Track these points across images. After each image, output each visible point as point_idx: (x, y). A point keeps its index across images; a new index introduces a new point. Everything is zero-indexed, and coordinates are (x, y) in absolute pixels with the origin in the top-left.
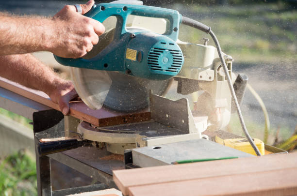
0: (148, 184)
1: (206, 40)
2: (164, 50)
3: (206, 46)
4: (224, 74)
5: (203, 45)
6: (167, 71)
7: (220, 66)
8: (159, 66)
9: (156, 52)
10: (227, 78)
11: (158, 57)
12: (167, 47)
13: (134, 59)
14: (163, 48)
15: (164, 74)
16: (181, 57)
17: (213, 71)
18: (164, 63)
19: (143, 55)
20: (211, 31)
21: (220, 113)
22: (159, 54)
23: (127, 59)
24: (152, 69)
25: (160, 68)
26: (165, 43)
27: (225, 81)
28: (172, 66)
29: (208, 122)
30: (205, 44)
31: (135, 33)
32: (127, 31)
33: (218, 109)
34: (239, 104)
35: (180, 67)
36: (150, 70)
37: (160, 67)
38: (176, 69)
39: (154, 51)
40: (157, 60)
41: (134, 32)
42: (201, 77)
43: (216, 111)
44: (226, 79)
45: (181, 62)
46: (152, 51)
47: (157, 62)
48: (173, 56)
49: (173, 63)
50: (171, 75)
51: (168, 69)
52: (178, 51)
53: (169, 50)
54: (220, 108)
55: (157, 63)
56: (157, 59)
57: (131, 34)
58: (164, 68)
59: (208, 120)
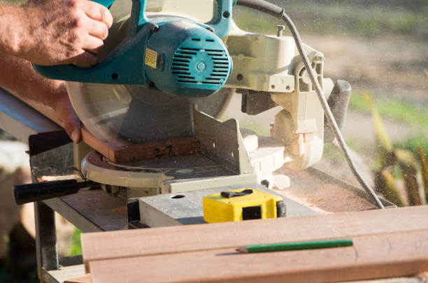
0: (123, 257)
1: (280, 28)
2: (198, 50)
3: (281, 38)
4: (310, 80)
5: (275, 36)
6: (203, 82)
7: (304, 69)
8: (190, 76)
9: (184, 55)
10: (315, 88)
11: (188, 62)
12: (202, 45)
13: (154, 65)
14: (196, 47)
15: (198, 87)
16: (227, 59)
17: (293, 77)
18: (198, 71)
19: (164, 59)
20: (284, 14)
21: (304, 141)
22: (191, 58)
23: (147, 66)
24: (180, 81)
25: (192, 80)
26: (199, 40)
27: (312, 92)
28: (212, 75)
29: (285, 156)
30: (278, 35)
31: (158, 24)
32: (147, 20)
33: (301, 136)
34: (339, 126)
35: (225, 76)
36: (176, 82)
37: (193, 78)
38: (219, 79)
39: (182, 53)
40: (186, 67)
41: (156, 22)
42: (273, 87)
43: (298, 138)
44: (313, 89)
45: (227, 68)
46: (178, 52)
47: (188, 70)
48: (213, 59)
49: (214, 71)
50: (211, 88)
51: (205, 81)
52: (221, 51)
53: (206, 50)
54: (304, 134)
55: (187, 72)
56: (188, 66)
57: (152, 25)
58: (199, 78)
59: (285, 152)
